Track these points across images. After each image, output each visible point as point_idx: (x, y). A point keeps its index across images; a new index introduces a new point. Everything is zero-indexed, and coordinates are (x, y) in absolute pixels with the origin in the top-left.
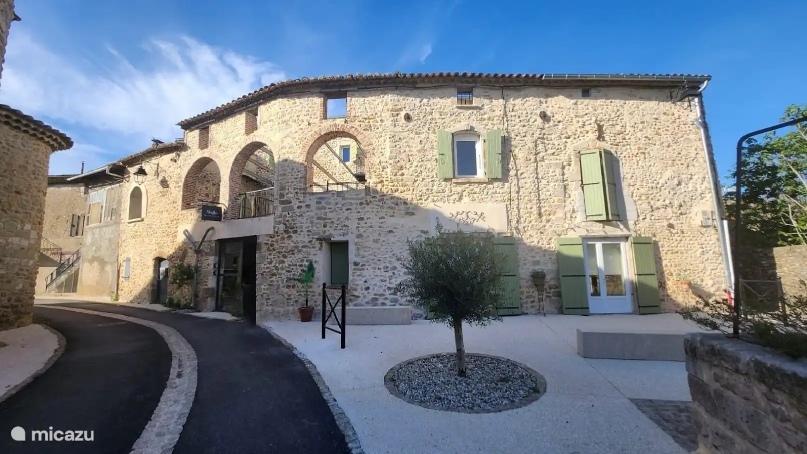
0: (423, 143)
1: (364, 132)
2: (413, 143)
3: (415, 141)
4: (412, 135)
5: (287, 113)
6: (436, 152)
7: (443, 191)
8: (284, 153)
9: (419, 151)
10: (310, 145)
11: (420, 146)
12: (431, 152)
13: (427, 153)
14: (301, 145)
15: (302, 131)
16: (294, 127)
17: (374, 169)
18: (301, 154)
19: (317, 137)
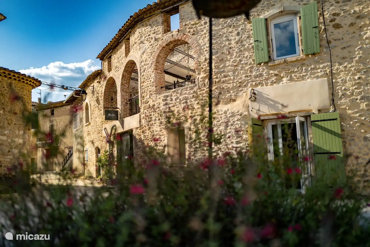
0: (241, 33)
1: (193, 36)
2: (232, 36)
3: (233, 34)
4: (230, 30)
5: (143, 35)
6: (252, 41)
7: (261, 75)
8: (143, 66)
9: (237, 43)
10: (157, 55)
11: (237, 38)
12: (248, 41)
13: (244, 43)
14: (152, 58)
15: (152, 46)
16: (147, 44)
17: (202, 66)
18: (152, 64)
19: (161, 48)
